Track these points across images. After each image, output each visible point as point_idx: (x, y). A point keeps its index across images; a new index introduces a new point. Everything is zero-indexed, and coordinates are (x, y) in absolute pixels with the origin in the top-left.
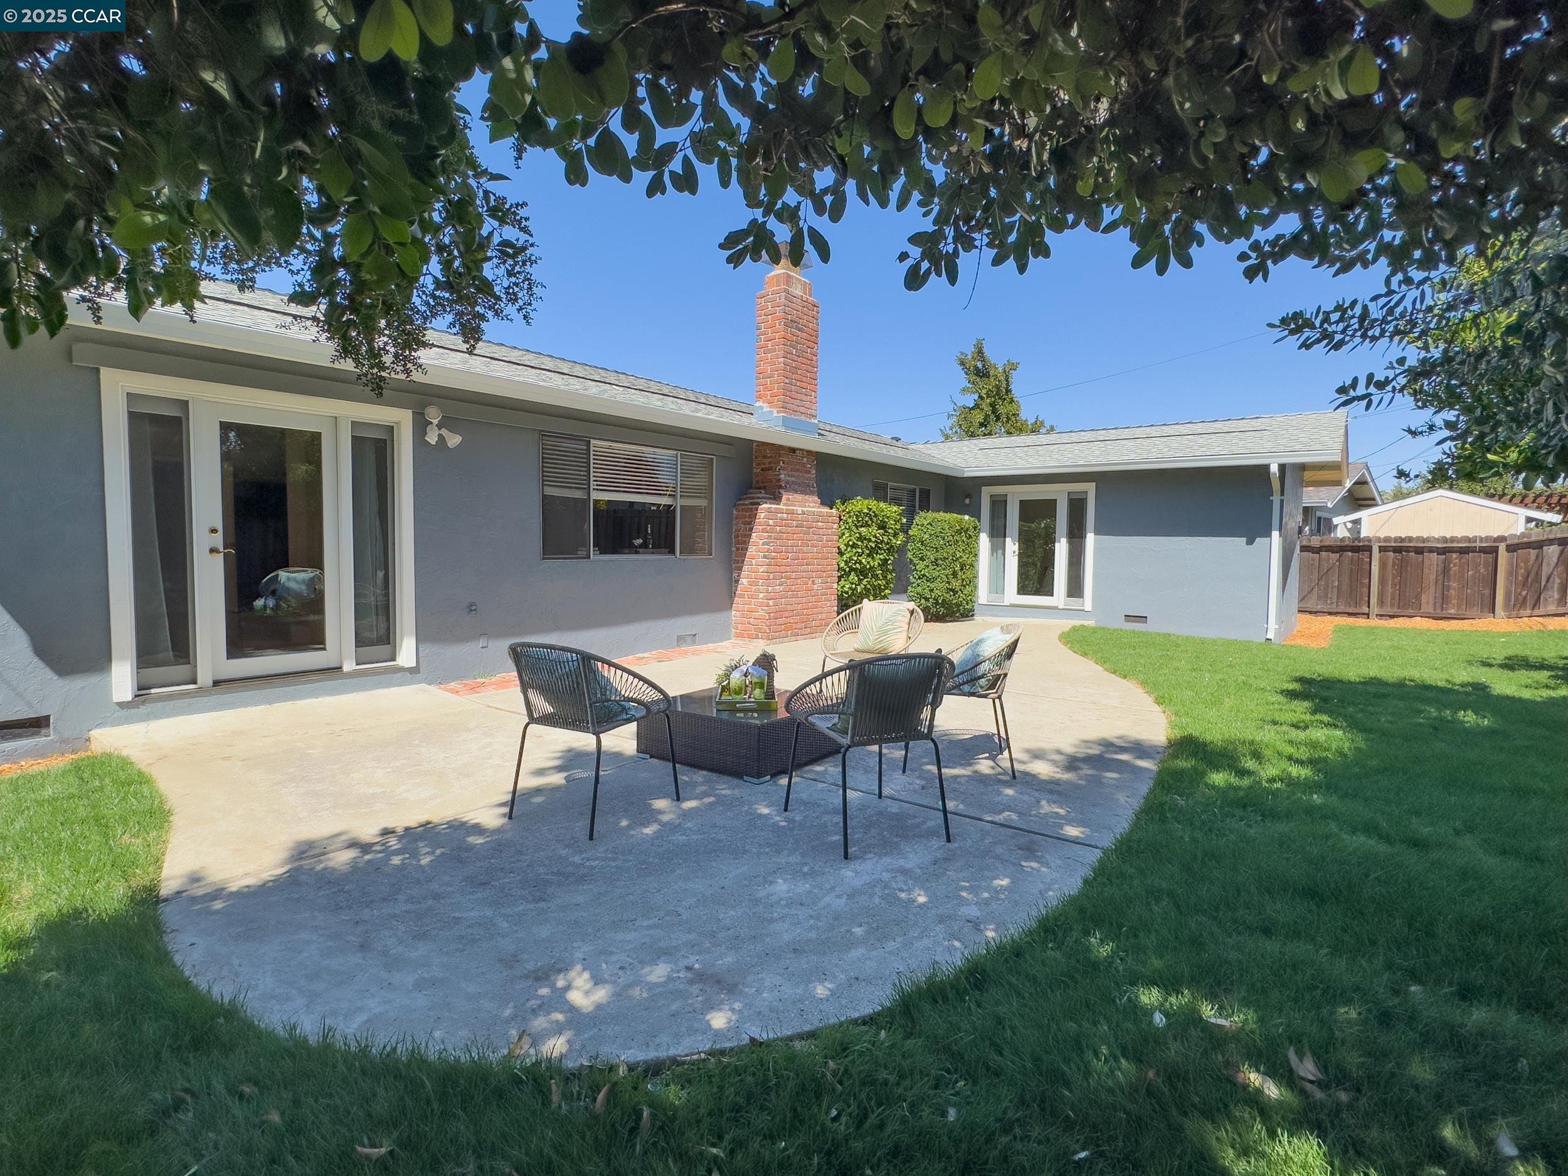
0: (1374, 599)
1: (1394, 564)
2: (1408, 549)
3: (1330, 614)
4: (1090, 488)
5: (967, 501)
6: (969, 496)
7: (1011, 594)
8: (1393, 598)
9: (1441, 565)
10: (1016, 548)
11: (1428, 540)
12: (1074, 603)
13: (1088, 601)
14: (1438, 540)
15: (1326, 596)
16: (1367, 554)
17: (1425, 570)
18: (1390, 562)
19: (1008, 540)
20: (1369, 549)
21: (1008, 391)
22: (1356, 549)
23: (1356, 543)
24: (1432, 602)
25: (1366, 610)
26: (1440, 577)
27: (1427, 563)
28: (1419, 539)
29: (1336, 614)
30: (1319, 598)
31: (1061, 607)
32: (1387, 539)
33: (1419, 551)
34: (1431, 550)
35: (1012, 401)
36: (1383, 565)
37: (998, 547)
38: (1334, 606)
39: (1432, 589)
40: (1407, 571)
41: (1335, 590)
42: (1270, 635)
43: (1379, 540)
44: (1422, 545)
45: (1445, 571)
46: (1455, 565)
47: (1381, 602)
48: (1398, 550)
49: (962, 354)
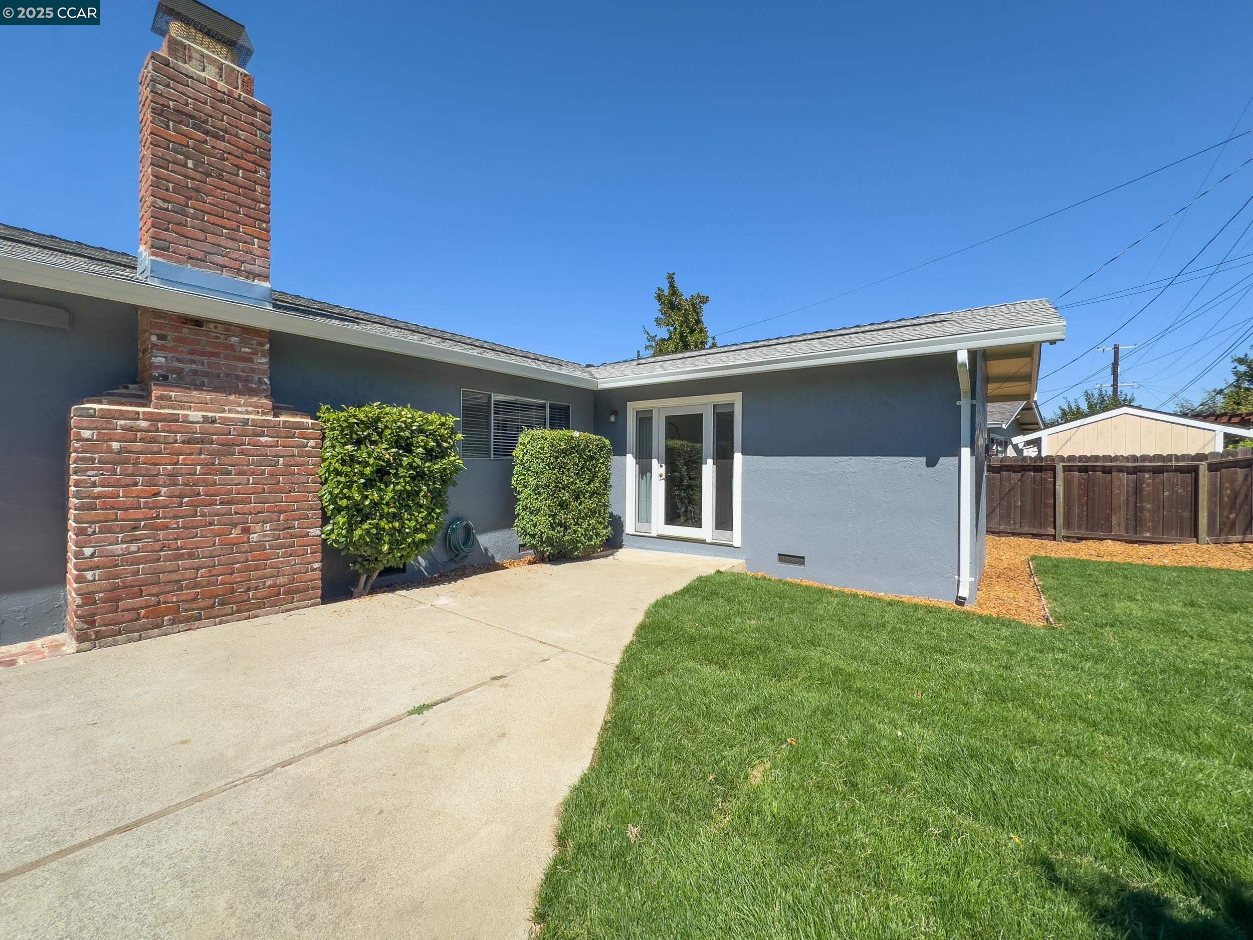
0: (1060, 521)
1: (1080, 484)
2: (1094, 469)
3: (1014, 534)
4: (736, 398)
5: (613, 419)
6: (615, 413)
7: (658, 524)
8: (1080, 519)
9: (1132, 485)
10: (663, 470)
11: (1117, 458)
12: (722, 536)
13: (736, 537)
14: (1127, 459)
15: (1009, 516)
16: (1050, 474)
17: (1115, 491)
18: (1076, 483)
19: (655, 462)
20: (1053, 469)
21: (698, 322)
22: (1038, 469)
23: (1038, 463)
24: (1123, 524)
25: (1052, 531)
26: (1132, 499)
27: (1116, 483)
28: (1107, 458)
29: (1019, 535)
30: (1001, 518)
31: (709, 540)
32: (1071, 458)
33: (1107, 471)
34: (1120, 470)
35: (701, 331)
36: (1068, 484)
37: (644, 471)
38: (1018, 526)
39: (1123, 511)
40: (1094, 491)
41: (1018, 511)
42: (964, 592)
43: (1062, 458)
44: (1110, 464)
45: (1137, 490)
46: (1148, 485)
47: (1068, 524)
48: (1084, 470)
49: (659, 289)
